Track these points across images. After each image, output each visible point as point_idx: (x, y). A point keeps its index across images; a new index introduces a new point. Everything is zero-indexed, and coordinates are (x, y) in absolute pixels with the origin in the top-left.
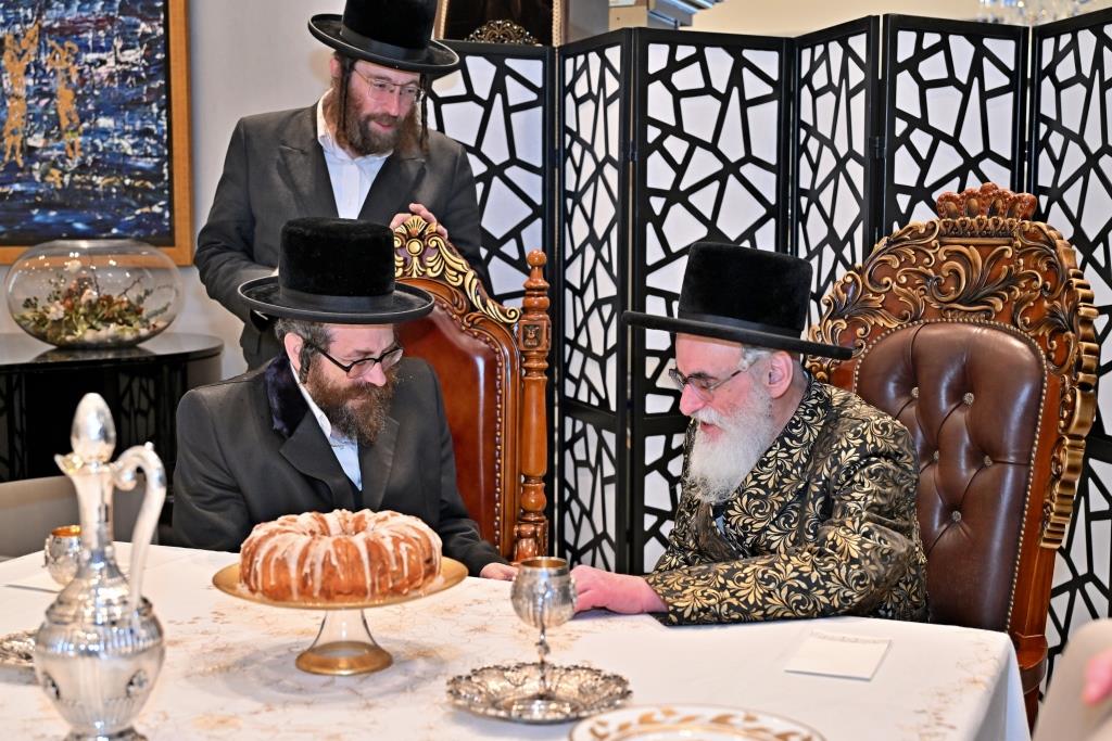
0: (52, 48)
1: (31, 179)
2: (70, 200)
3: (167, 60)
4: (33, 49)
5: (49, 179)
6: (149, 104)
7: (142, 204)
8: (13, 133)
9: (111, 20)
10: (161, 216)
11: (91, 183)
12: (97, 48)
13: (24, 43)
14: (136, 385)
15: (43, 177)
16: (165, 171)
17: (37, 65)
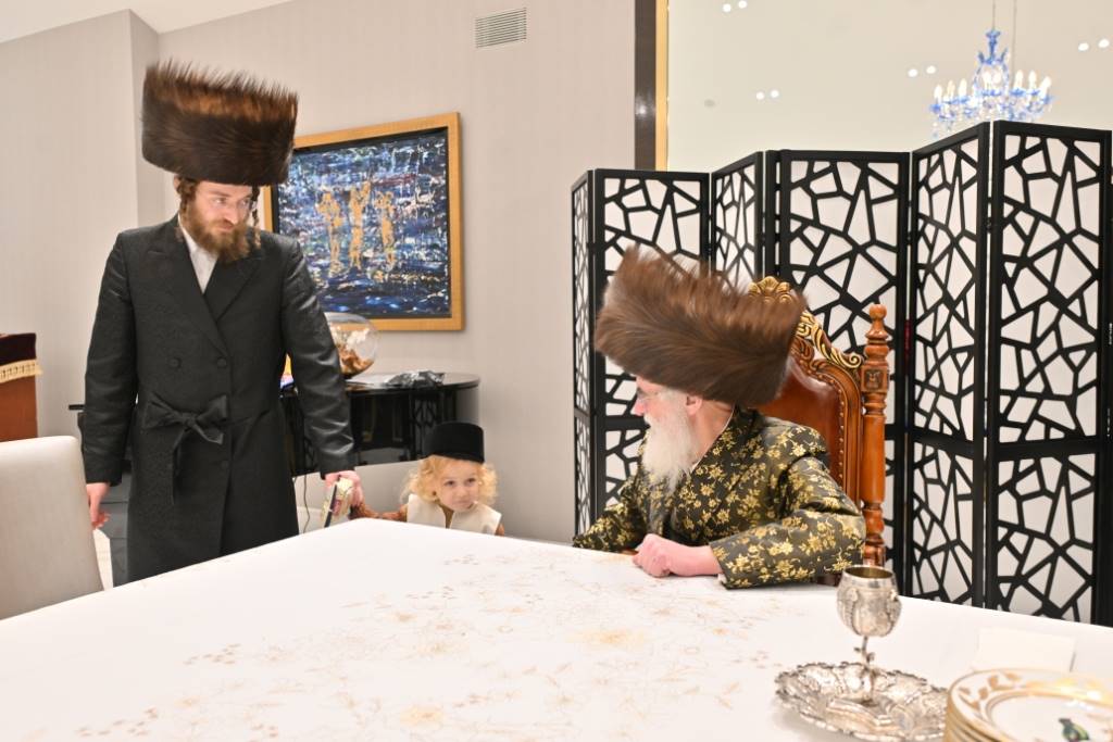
0: (379, 196)
1: (365, 278)
2: (389, 290)
3: (447, 200)
4: (367, 197)
5: (376, 277)
6: (436, 228)
7: (431, 292)
8: (356, 249)
9: (414, 176)
10: (443, 298)
11: (401, 279)
12: (405, 194)
13: (362, 193)
14: (425, 407)
15: (372, 278)
16: (446, 270)
17: (370, 207)
